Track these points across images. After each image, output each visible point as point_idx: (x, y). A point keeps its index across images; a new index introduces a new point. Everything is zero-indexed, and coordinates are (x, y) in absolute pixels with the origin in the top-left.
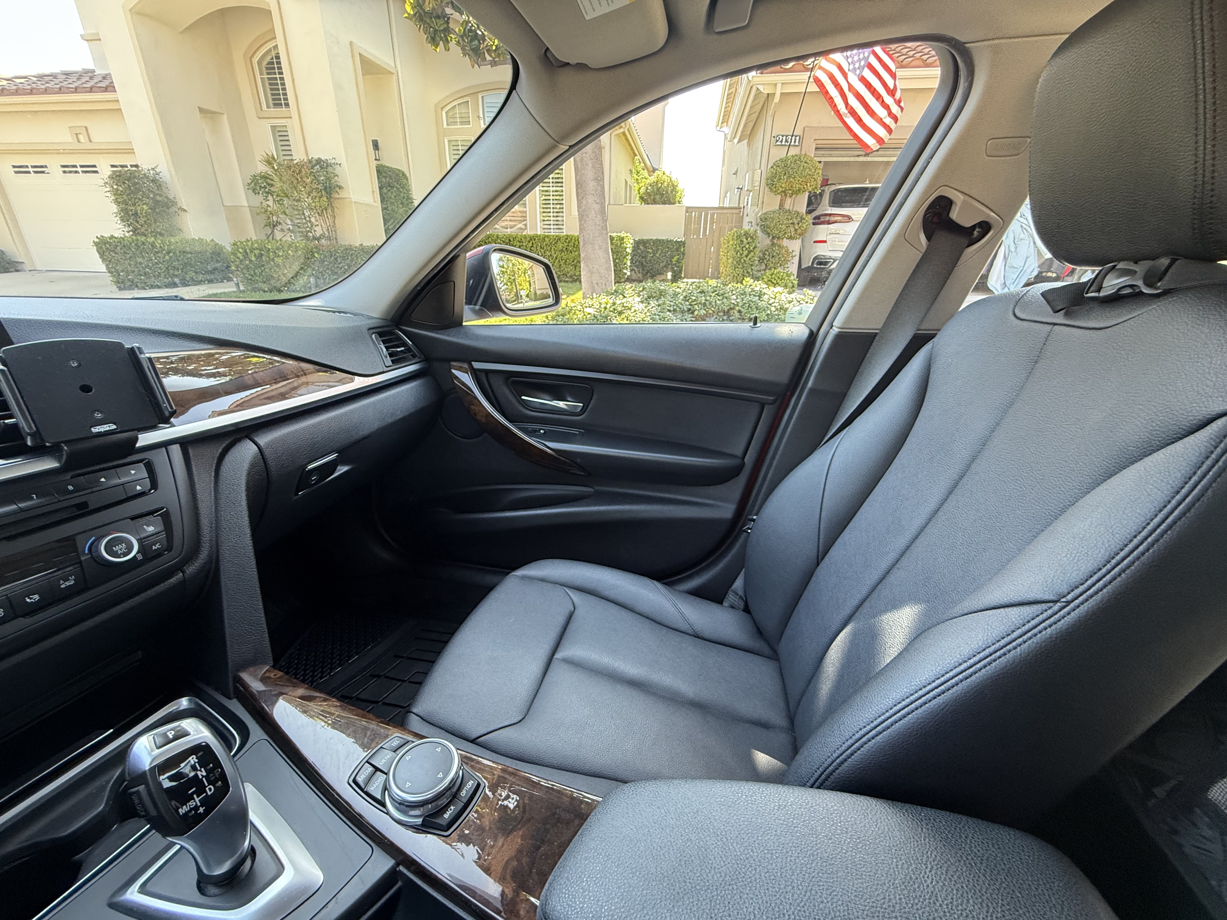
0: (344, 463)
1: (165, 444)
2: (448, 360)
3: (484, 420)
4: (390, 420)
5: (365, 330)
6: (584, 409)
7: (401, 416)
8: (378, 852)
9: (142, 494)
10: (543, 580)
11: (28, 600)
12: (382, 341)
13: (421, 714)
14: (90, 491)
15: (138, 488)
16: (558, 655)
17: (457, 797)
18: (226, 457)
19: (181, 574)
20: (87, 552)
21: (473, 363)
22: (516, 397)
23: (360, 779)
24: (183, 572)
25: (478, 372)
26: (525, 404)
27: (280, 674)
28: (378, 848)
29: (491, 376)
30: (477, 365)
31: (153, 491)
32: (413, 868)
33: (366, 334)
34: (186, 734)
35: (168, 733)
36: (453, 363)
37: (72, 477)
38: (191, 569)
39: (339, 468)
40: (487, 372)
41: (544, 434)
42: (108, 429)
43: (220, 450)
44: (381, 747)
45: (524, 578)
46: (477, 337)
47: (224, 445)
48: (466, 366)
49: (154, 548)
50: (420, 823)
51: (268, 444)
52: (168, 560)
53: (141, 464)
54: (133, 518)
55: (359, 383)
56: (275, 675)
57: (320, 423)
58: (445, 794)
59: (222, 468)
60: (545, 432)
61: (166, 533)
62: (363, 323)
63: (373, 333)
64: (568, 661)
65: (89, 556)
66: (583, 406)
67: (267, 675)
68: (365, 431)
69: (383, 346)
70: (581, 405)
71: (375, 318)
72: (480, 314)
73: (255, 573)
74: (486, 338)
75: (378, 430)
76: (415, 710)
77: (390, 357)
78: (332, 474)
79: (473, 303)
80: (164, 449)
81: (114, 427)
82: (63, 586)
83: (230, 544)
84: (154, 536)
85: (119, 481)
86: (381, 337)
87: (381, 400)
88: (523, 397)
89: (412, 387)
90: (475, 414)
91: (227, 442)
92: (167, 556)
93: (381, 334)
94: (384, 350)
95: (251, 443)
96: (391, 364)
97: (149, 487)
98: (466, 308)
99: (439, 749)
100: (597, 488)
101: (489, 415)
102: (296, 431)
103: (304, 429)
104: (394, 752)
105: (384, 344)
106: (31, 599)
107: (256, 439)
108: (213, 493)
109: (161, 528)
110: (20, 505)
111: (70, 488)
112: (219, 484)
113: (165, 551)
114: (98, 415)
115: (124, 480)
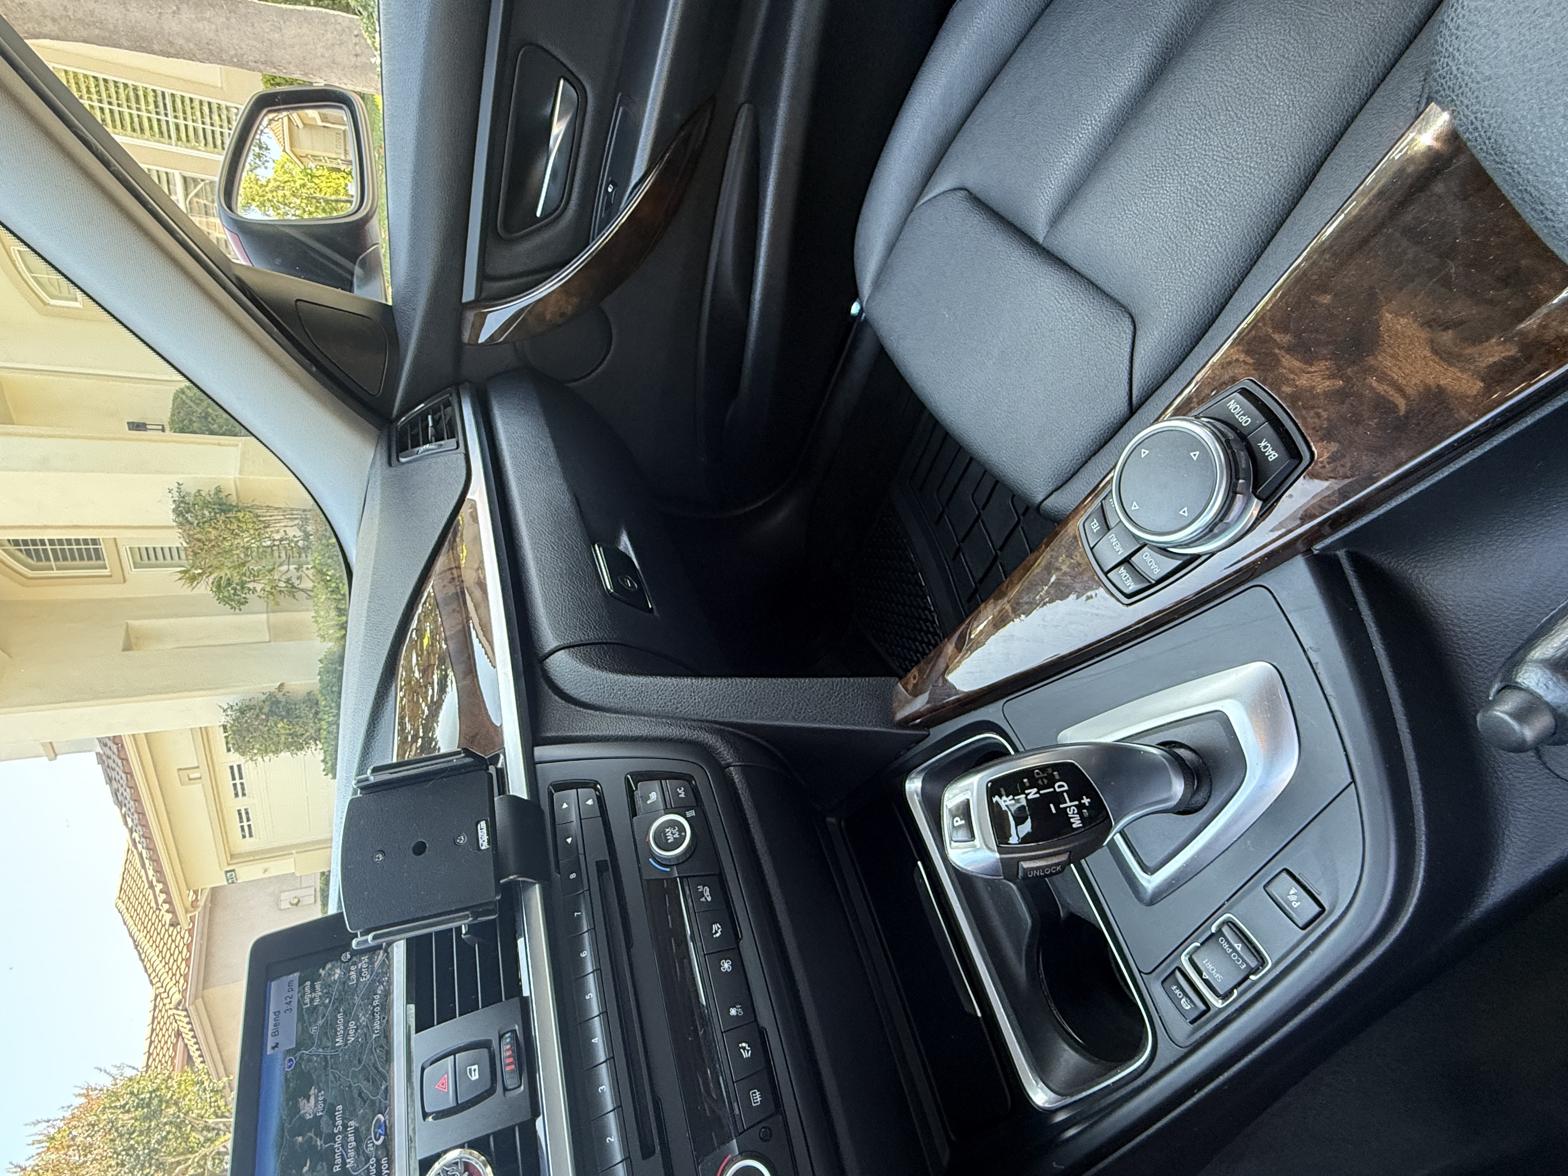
0: (616, 539)
1: (531, 765)
2: (459, 347)
3: (575, 300)
4: (553, 459)
5: (392, 471)
6: (574, 82)
7: (550, 440)
8: (1267, 579)
9: (600, 800)
10: (891, 248)
11: (718, 935)
12: (413, 447)
13: (1051, 489)
14: (582, 857)
15: (590, 802)
16: (1040, 234)
17: (1245, 433)
18: (568, 692)
19: (732, 768)
20: (668, 870)
21: (464, 300)
22: (539, 230)
23: (1131, 586)
24: (729, 765)
25: (483, 295)
26: (553, 212)
27: (915, 671)
28: (1261, 578)
29: (489, 271)
30: (469, 294)
31: (598, 786)
32: (1327, 529)
33: (396, 470)
34: (967, 805)
35: (956, 824)
36: (466, 337)
37: (559, 873)
38: (726, 754)
39: (621, 548)
40: (483, 276)
41: (615, 185)
42: (485, 831)
43: (557, 698)
44: (1092, 549)
45: (877, 284)
46: (413, 279)
47: (550, 692)
48: (470, 316)
49: (682, 795)
50: (1260, 503)
51: (557, 637)
52: (704, 780)
53: (556, 795)
54: (634, 813)
55: (478, 493)
56: (915, 678)
57: (538, 561)
58: (1233, 452)
59: (583, 699)
60: (612, 182)
61: (666, 779)
62: (379, 472)
63: (398, 460)
64: (1056, 219)
65: (675, 868)
66: (565, 79)
67: (910, 687)
68: (564, 499)
69: (422, 449)
70: (562, 82)
71: (375, 455)
72: (371, 269)
73: (754, 680)
74: (414, 263)
75: (566, 480)
76: (1040, 498)
77: (443, 439)
78: (630, 559)
79: (349, 277)
80: (538, 766)
81: (483, 824)
82: (709, 899)
83: (702, 705)
84: (666, 793)
85: (574, 823)
86: (407, 449)
87: (515, 465)
88: (538, 214)
89: (502, 415)
90: (562, 315)
91: (547, 688)
92: (699, 781)
93: (402, 449)
94: (427, 446)
95: (551, 657)
96: (454, 440)
97: (592, 790)
98: (357, 292)
99: (1144, 452)
100: (742, 98)
101: (565, 288)
102: (544, 595)
103: (543, 584)
104: (1109, 529)
105: (419, 445)
106: (716, 932)
107: (548, 649)
108: (620, 716)
109: (656, 784)
110: (585, 929)
111: (573, 876)
112: (609, 705)
113: (690, 783)
114: (462, 840)
115: (574, 816)
